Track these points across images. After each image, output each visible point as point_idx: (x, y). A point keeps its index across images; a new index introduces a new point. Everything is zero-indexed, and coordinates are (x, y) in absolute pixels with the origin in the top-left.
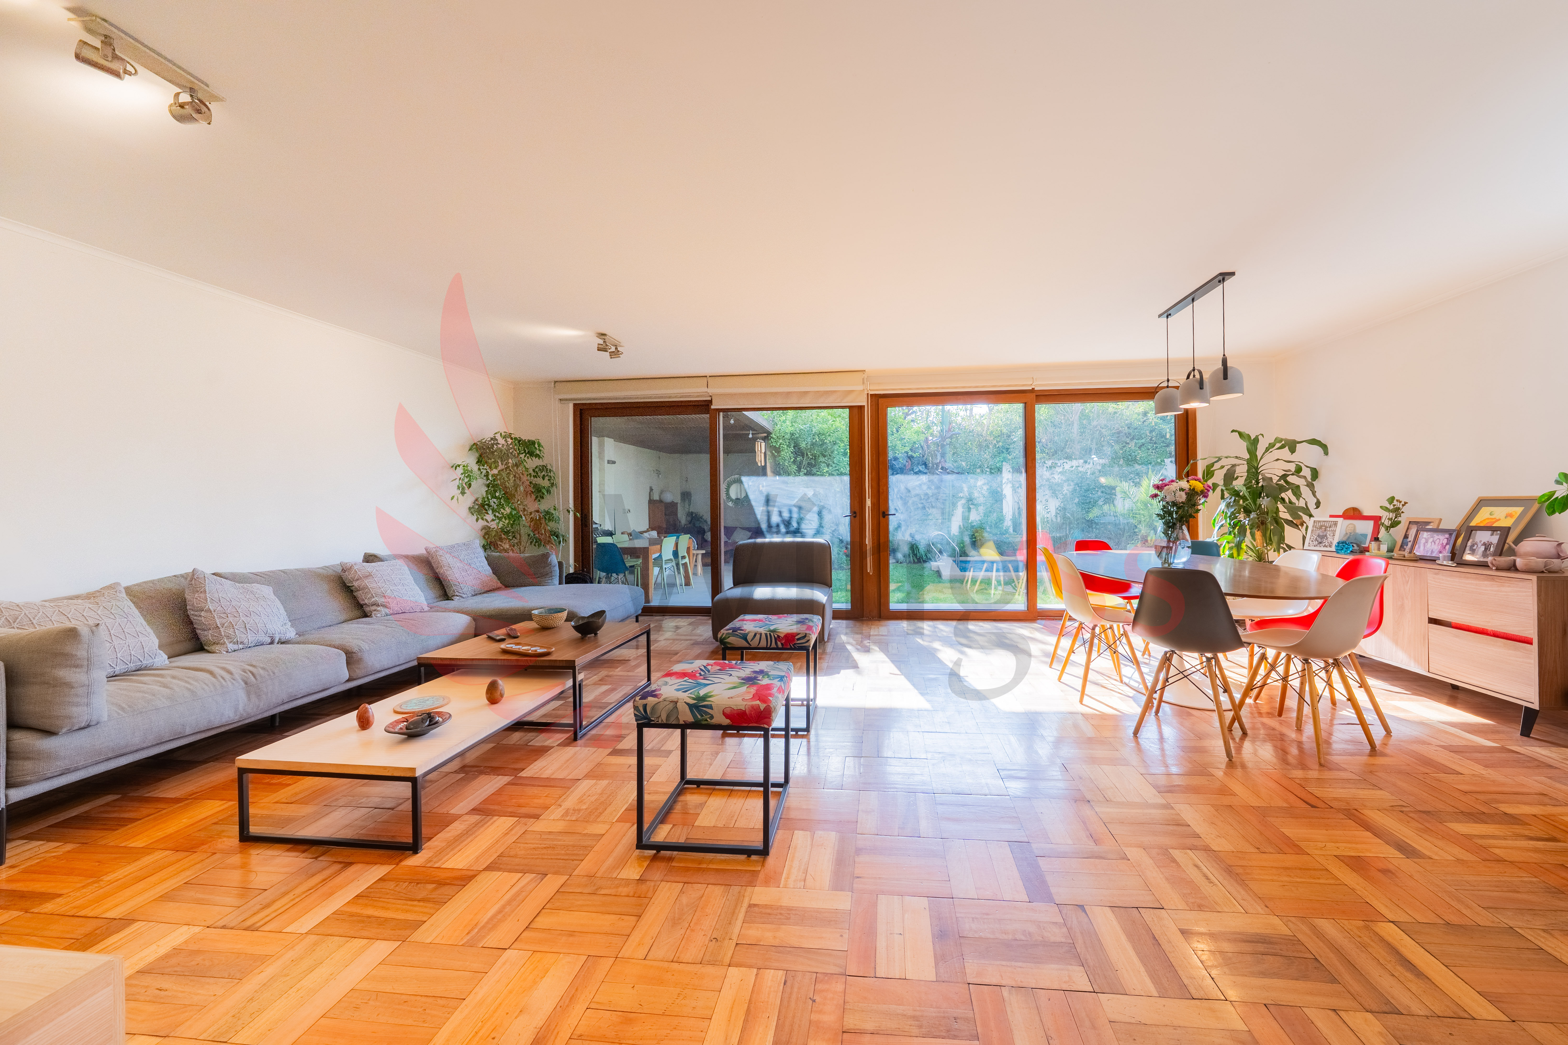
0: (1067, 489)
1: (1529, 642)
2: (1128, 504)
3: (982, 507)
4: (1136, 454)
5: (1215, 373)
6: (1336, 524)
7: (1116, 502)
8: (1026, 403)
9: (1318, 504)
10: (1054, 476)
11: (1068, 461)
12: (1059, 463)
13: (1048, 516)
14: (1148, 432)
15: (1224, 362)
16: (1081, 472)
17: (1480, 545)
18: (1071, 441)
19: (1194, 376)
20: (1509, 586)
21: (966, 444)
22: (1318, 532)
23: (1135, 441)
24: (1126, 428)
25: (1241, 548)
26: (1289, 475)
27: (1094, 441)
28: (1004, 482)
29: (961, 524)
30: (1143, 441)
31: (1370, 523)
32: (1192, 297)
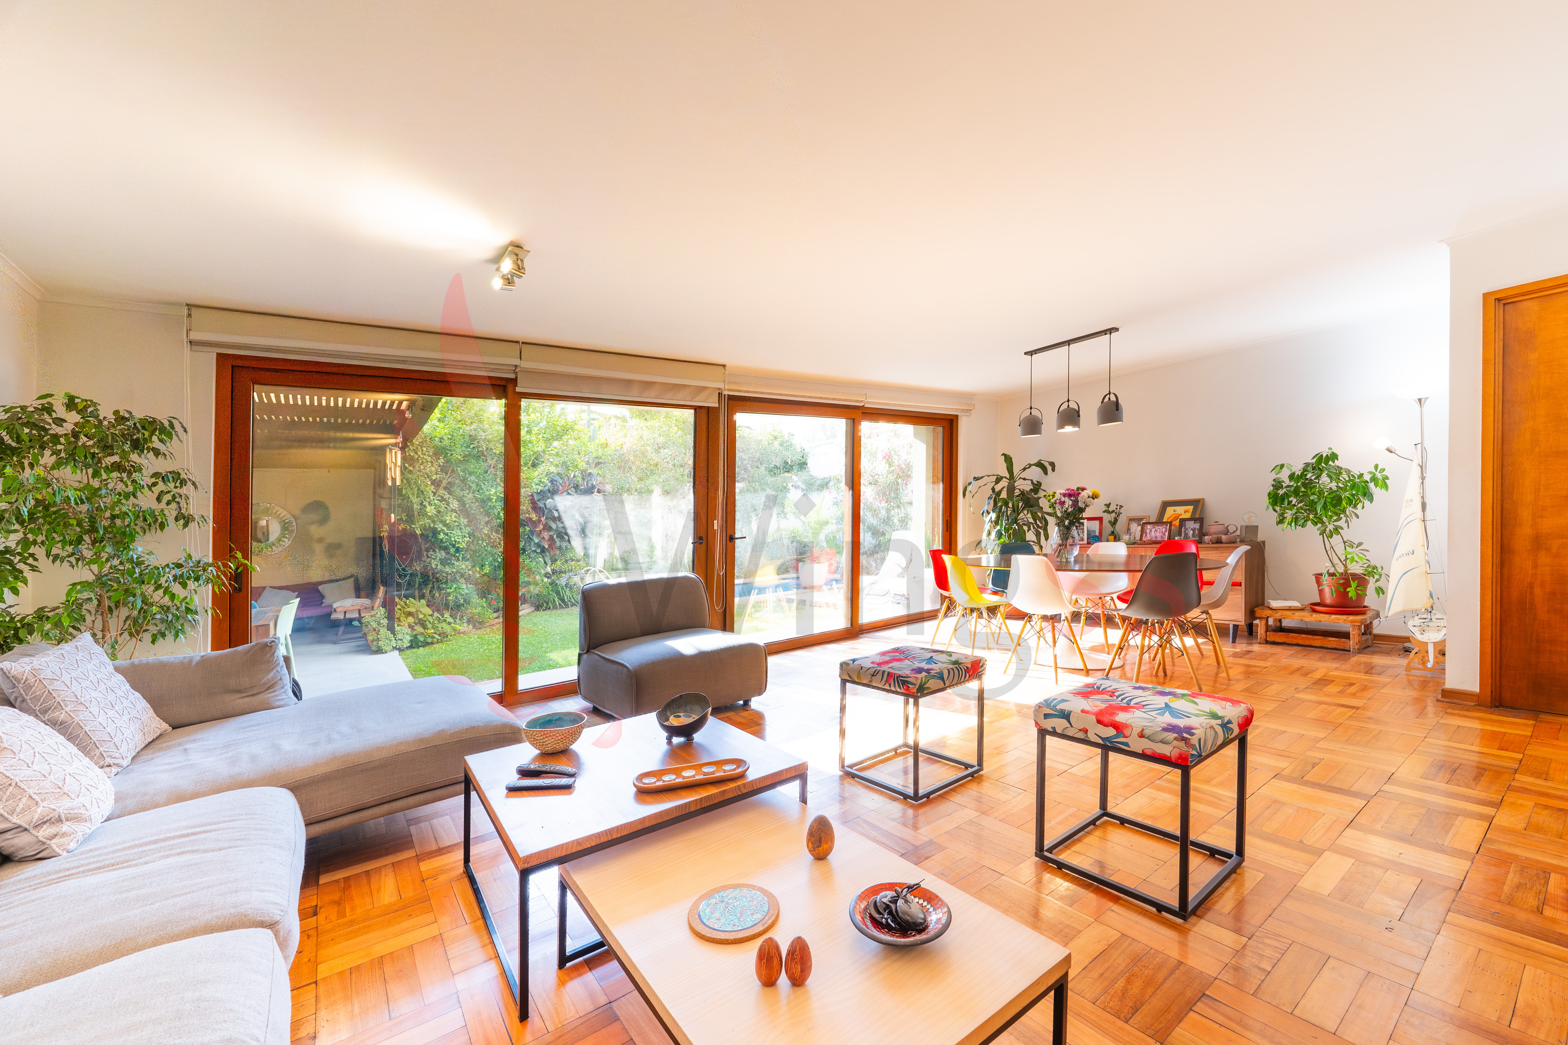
1: (1240, 585)
8: (854, 419)
15: (1111, 396)
17: (1190, 530)
19: (1068, 406)
31: (1097, 523)
32: (1069, 342)
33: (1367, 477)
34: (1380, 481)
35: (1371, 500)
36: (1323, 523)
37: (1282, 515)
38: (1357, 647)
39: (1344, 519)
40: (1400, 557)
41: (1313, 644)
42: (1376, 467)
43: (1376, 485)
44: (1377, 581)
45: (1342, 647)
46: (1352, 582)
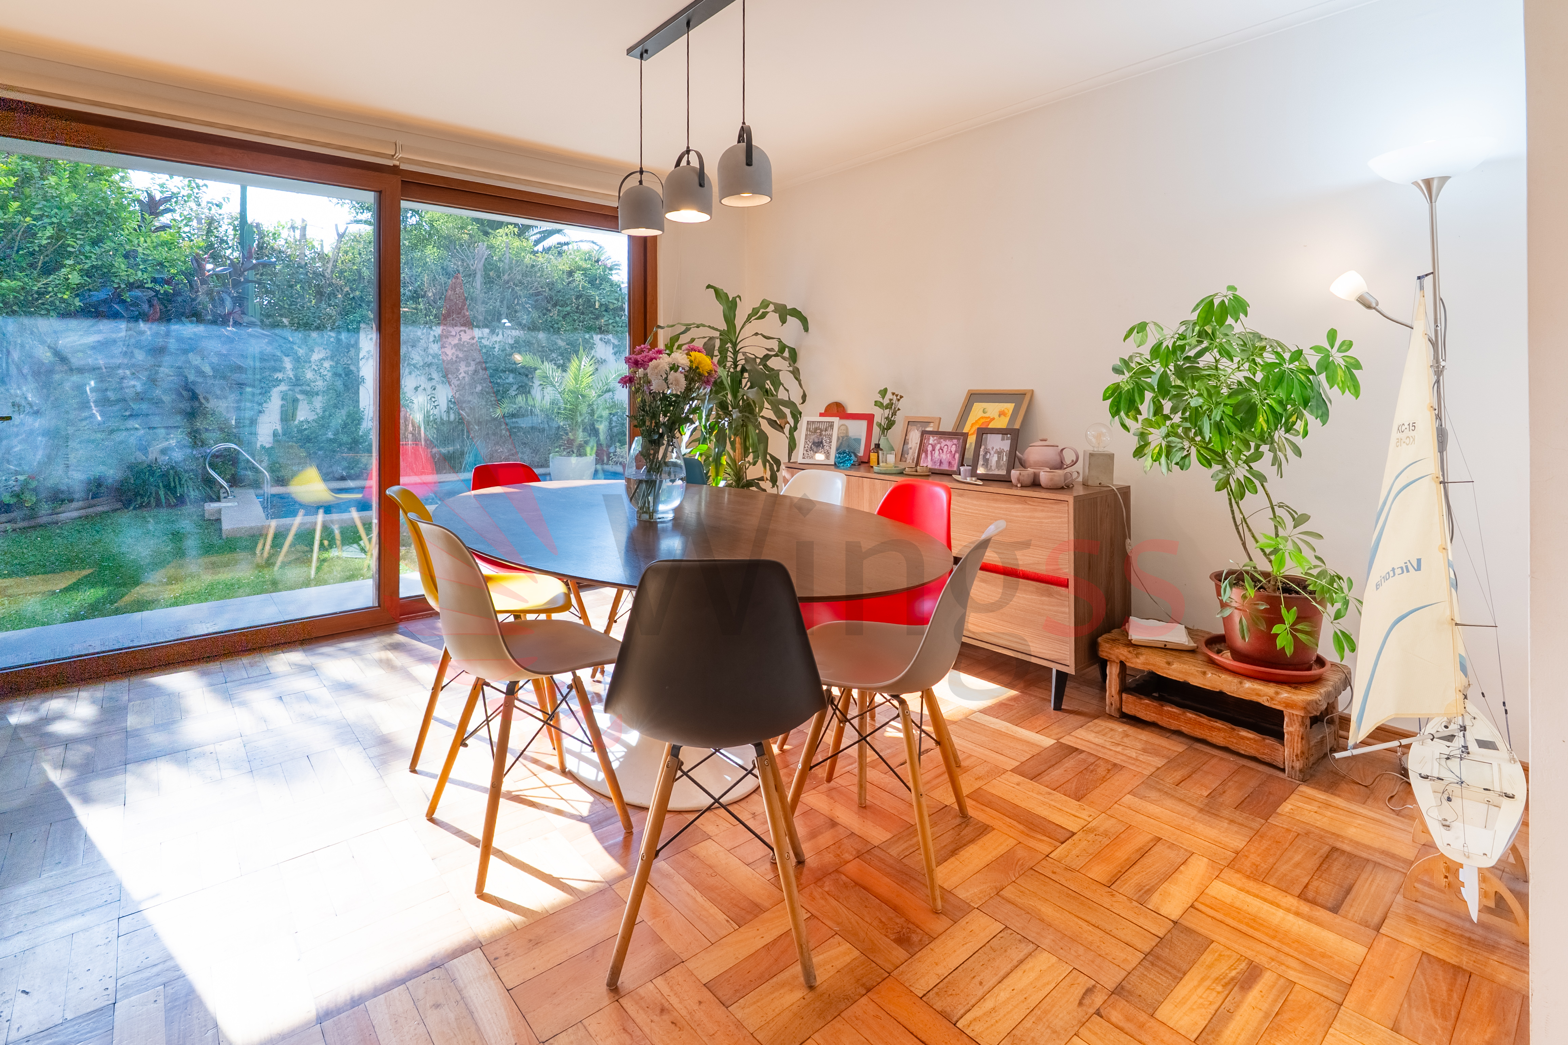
0: (464, 371)
1: (1064, 584)
2: (550, 393)
3: (320, 398)
4: (559, 325)
5: (728, 155)
6: (831, 425)
7: (533, 392)
8: (380, 192)
9: (804, 397)
10: (445, 350)
11: (467, 329)
12: (454, 331)
13: (436, 412)
14: (573, 297)
15: (745, 134)
16: (485, 346)
17: (992, 452)
18: (472, 299)
19: (688, 163)
20: (1042, 511)
21: (291, 286)
22: (812, 437)
23: (558, 307)
24: (547, 289)
25: (721, 464)
26: (771, 356)
27: (505, 302)
28: (361, 356)
29: (279, 428)
30: (568, 308)
31: (864, 424)
33: (1313, 361)
34: (1340, 373)
35: (1324, 416)
36: (1223, 461)
37: (1142, 435)
38: (1298, 765)
39: (1268, 456)
40: (1386, 578)
41: (1209, 739)
42: (1332, 335)
43: (1331, 381)
44: (1338, 616)
45: (1267, 759)
46: (1284, 611)
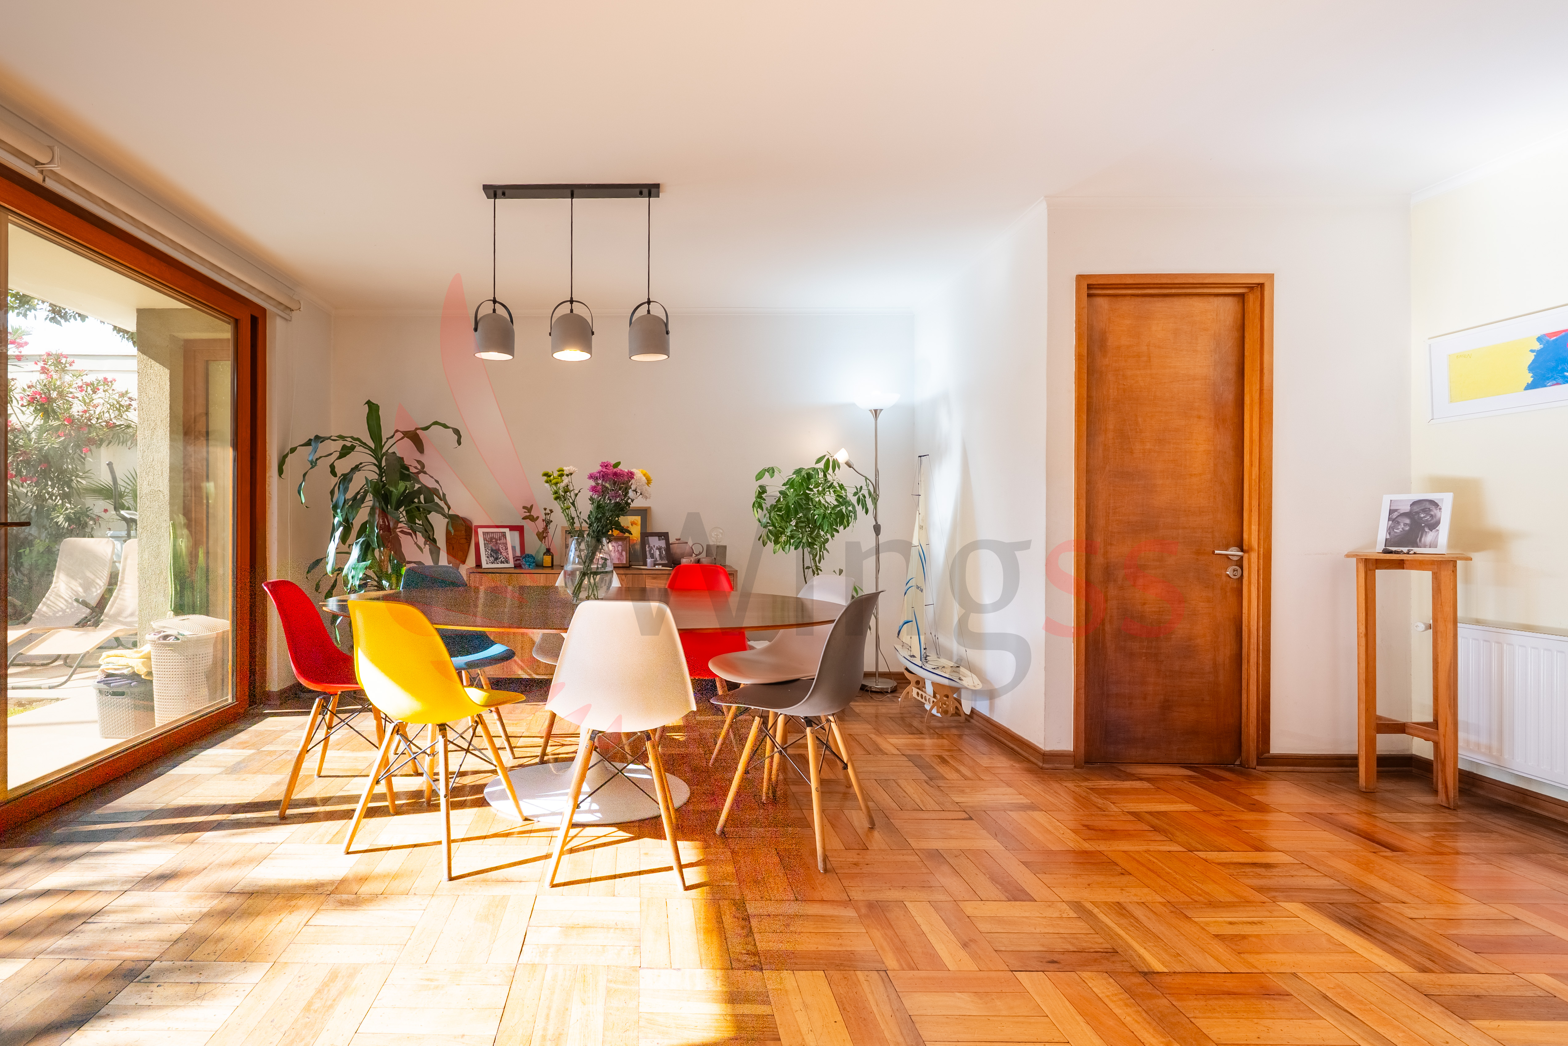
22: (490, 545)
32: (572, 191)
